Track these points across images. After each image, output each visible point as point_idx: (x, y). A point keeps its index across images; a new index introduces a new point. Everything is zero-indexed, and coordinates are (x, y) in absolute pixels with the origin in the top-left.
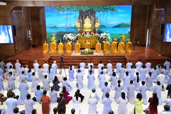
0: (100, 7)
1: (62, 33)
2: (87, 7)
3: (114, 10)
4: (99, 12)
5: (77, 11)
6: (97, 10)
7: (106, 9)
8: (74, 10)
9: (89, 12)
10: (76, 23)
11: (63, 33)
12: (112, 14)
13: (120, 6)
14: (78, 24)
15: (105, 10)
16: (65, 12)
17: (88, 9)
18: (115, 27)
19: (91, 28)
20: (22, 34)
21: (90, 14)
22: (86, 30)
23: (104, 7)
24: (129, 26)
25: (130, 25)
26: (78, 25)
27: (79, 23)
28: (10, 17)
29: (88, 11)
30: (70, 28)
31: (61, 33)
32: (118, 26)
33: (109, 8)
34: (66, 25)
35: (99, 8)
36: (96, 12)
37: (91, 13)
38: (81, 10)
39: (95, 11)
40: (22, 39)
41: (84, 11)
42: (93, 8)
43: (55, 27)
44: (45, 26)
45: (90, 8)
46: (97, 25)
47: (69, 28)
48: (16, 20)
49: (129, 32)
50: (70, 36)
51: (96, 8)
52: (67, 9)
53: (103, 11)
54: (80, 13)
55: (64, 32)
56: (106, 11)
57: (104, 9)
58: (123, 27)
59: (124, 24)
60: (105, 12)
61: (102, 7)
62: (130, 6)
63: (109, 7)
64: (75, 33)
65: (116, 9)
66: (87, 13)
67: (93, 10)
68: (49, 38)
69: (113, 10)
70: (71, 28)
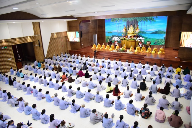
0: (142, 18)
2: (132, 18)
4: (141, 21)
5: (125, 21)
7: (146, 19)
8: (123, 21)
9: (134, 22)
10: (123, 29)
12: (151, 23)
13: (157, 17)
16: (117, 22)
17: (133, 19)
18: (153, 33)
19: (132, 34)
20: (89, 36)
22: (129, 35)
24: (164, 33)
25: (166, 32)
26: (124, 31)
28: (79, 27)
29: (132, 21)
32: (156, 33)
33: (148, 19)
36: (139, 21)
37: (135, 23)
38: (128, 20)
40: (88, 40)
41: (130, 21)
42: (136, 19)
43: (111, 32)
44: (105, 31)
45: (134, 19)
46: (137, 31)
47: (119, 33)
48: (84, 28)
49: (165, 38)
50: (116, 39)
51: (139, 19)
52: (119, 20)
53: (144, 21)
54: (127, 23)
55: (116, 36)
57: (145, 19)
58: (159, 33)
59: (160, 31)
60: (145, 21)
61: (143, 18)
62: (166, 16)
63: (148, 17)
65: (154, 19)
67: (136, 20)
68: (107, 40)
69: (151, 20)
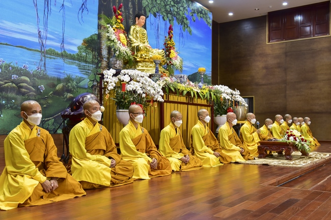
1: (14, 77)
3: (185, 23)
4: (155, 15)
6: (150, 6)
7: (171, 12)
11: (21, 75)
12: (182, 36)
14: (119, 39)
15: (169, 15)
21: (131, 12)
23: (166, 5)
27: (122, 36)
30: (57, 55)
31: (9, 79)
33: (175, 13)
34: (40, 37)
35: (154, 3)
36: (149, 14)
39: (145, 8)
47: (52, 53)
53: (163, 18)
55: (27, 74)
56: (170, 20)
57: (168, 12)
61: (162, 4)
63: (175, 9)
64: (82, 84)
65: (188, 23)
66: (125, 9)
67: (140, 1)
69: (182, 22)
70: (64, 56)
